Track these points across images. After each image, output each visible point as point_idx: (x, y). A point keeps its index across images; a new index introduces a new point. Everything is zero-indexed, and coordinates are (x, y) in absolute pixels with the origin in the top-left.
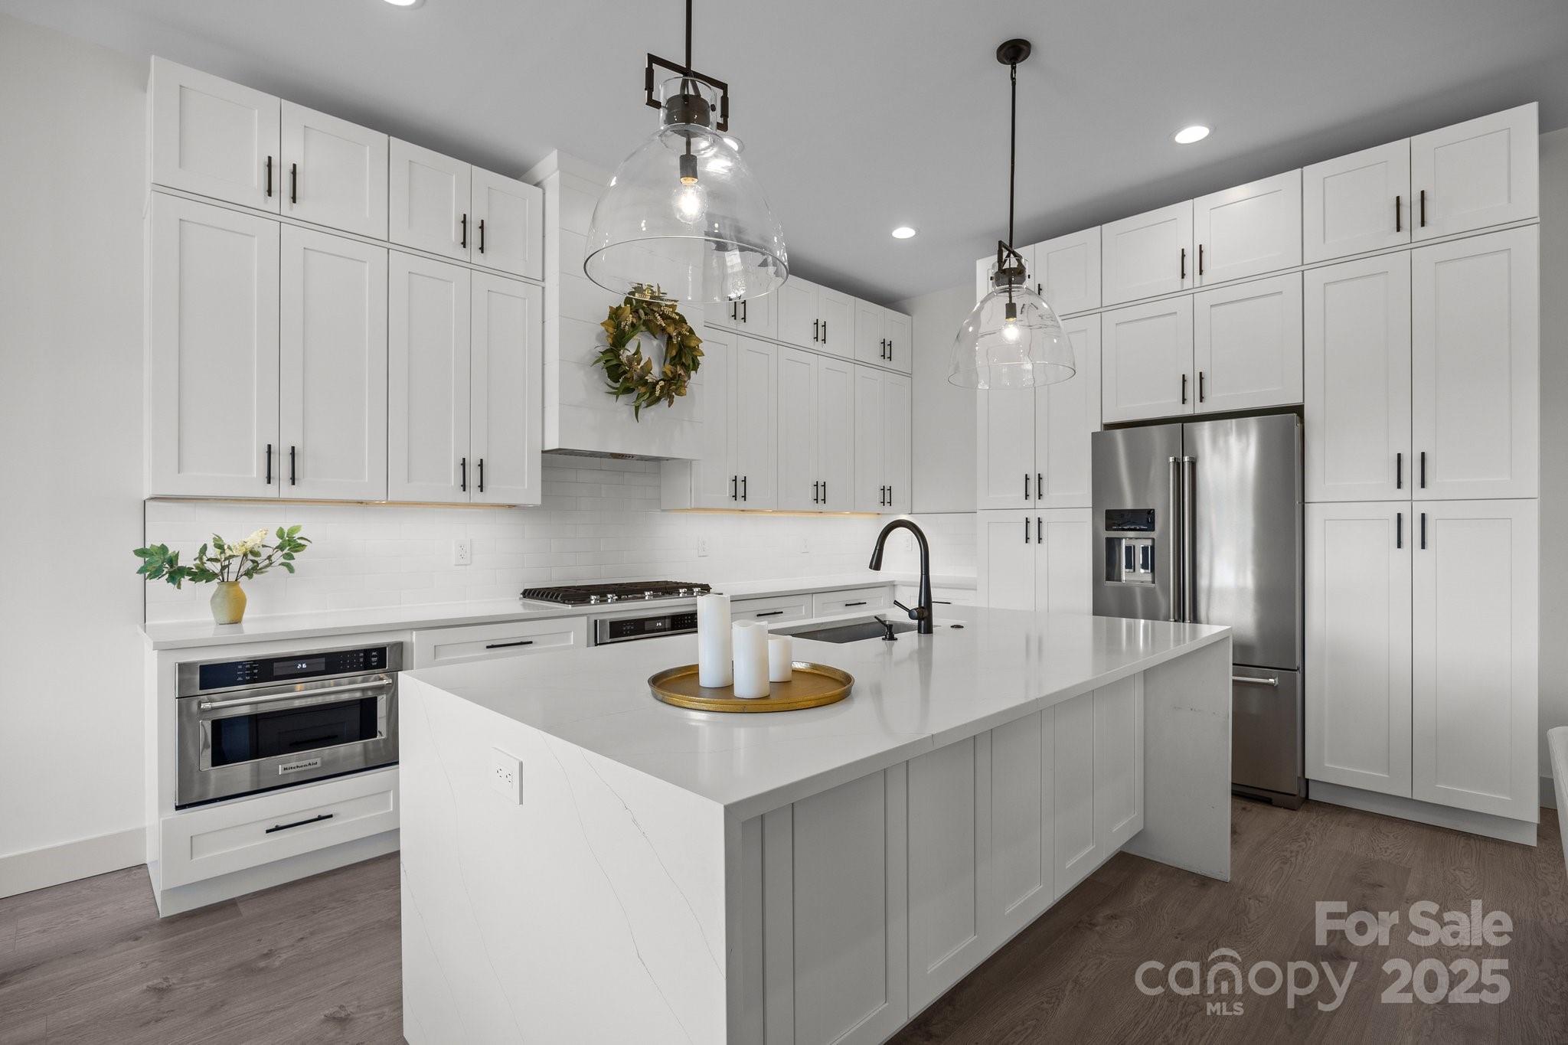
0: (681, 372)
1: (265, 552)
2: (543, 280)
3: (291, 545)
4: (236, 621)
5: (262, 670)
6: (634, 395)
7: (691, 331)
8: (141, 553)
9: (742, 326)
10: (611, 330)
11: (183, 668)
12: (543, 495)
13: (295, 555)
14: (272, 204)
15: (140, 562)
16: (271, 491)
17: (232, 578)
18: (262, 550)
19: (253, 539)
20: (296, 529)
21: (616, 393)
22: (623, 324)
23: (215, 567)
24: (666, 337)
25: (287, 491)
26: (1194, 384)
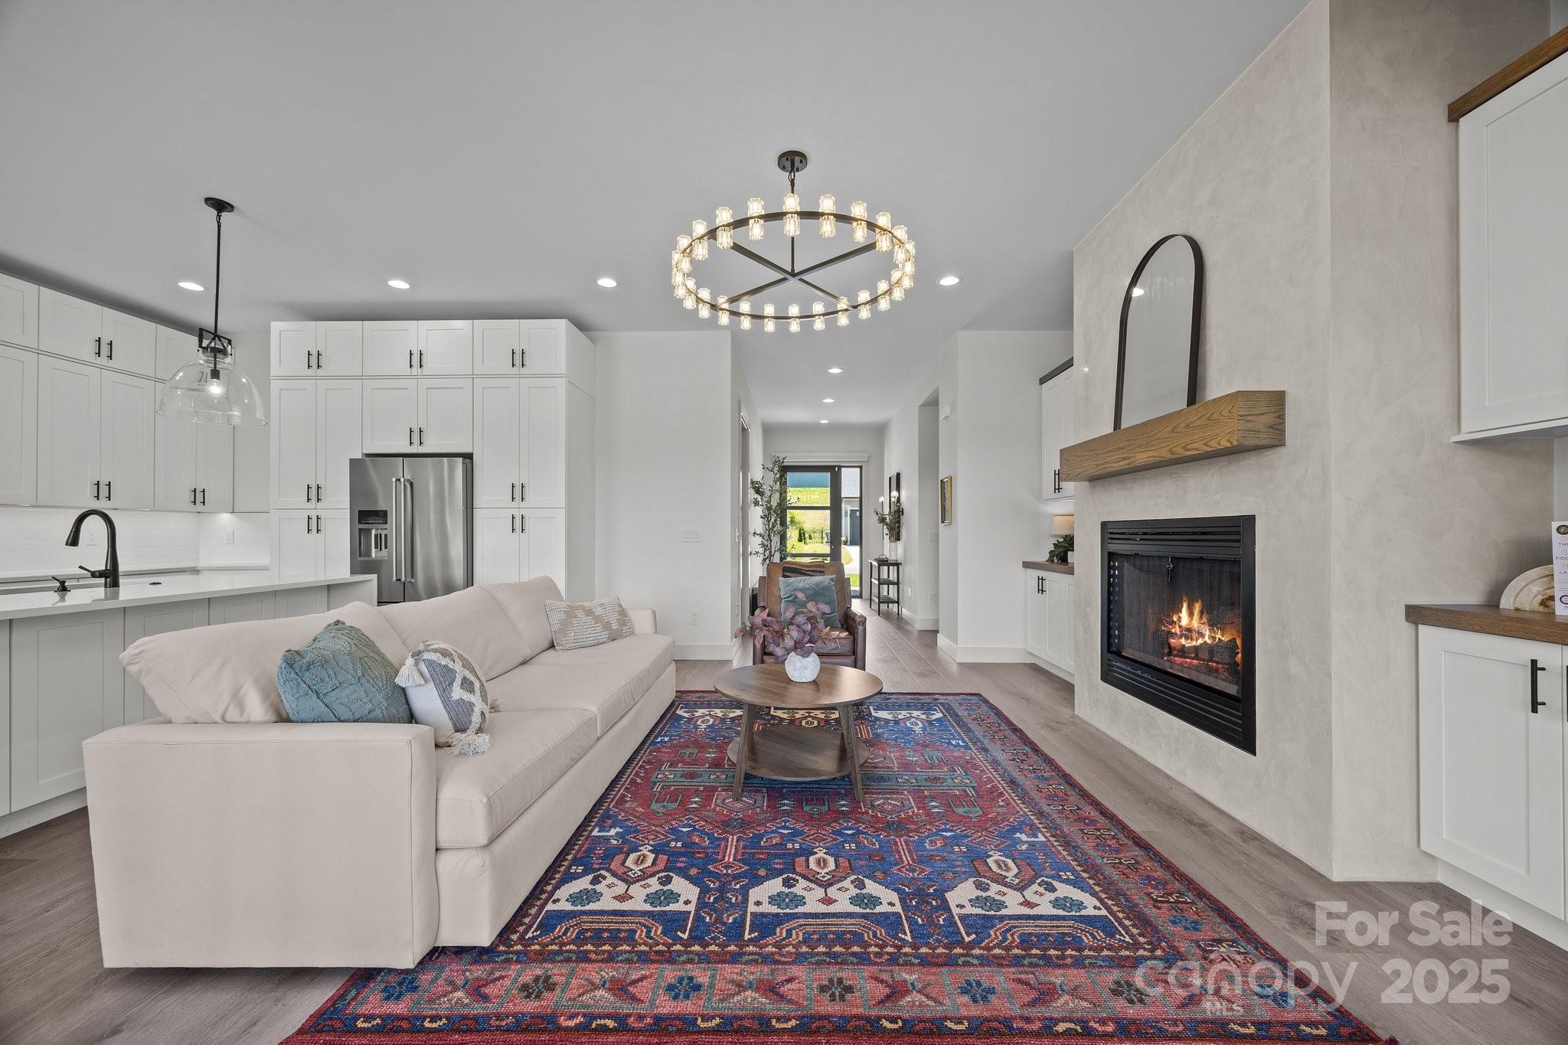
26: (417, 434)
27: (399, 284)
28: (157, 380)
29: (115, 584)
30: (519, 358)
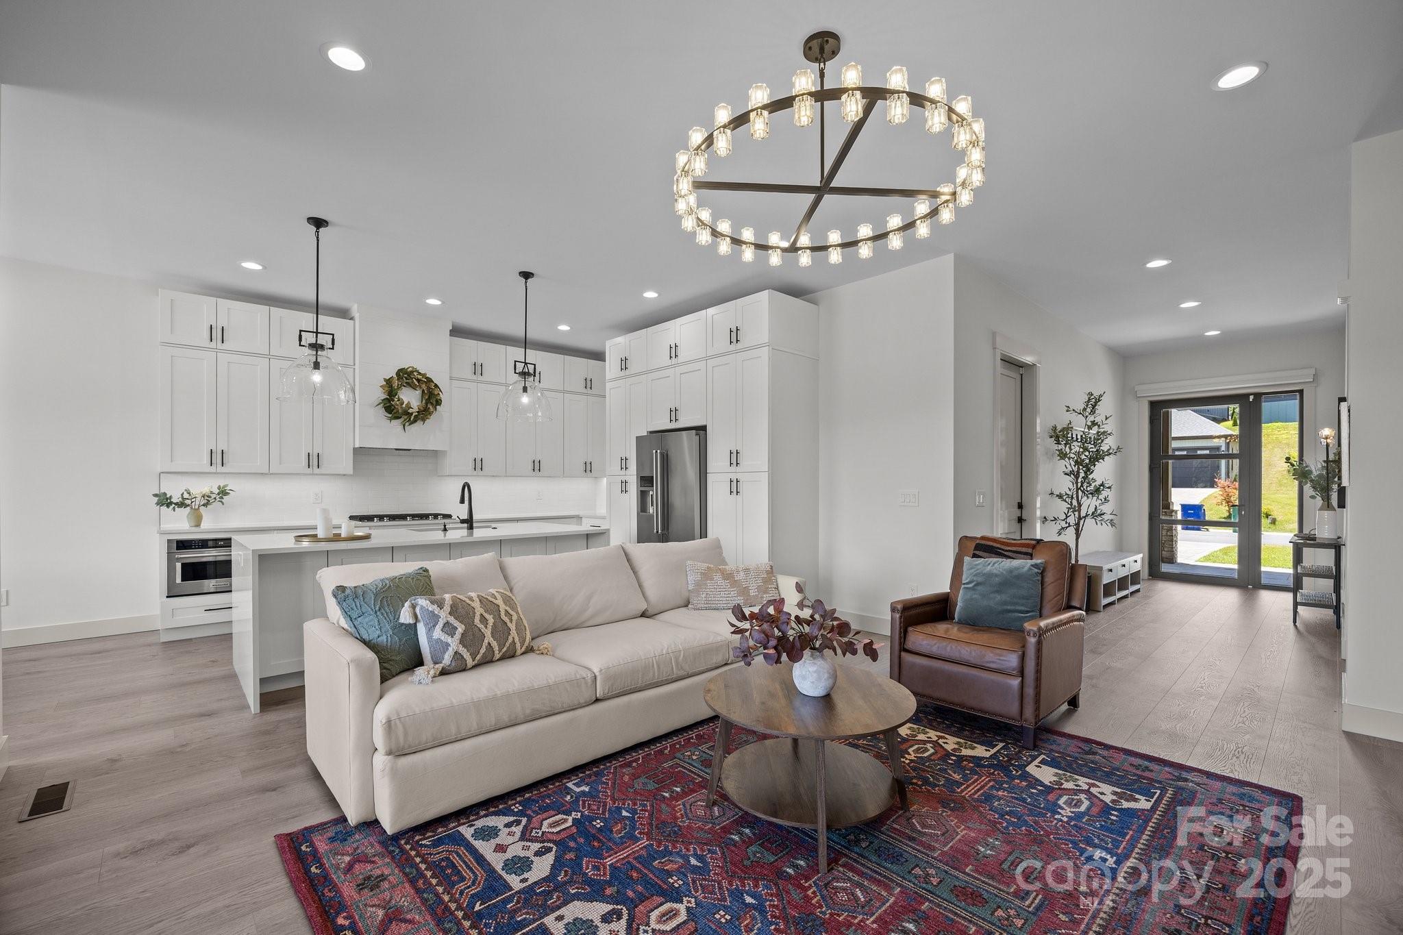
0: (431, 407)
1: (213, 496)
2: (355, 364)
3: (223, 492)
4: (198, 525)
5: (203, 544)
6: (402, 420)
7: (436, 386)
8: (155, 495)
9: (480, 378)
10: (387, 389)
11: (169, 541)
12: (354, 468)
13: (224, 497)
14: (213, 345)
15: (156, 499)
16: (213, 469)
17: (197, 507)
18: (211, 495)
19: (206, 490)
20: (227, 486)
21: (391, 419)
22: (394, 385)
23: (188, 502)
24: (421, 390)
25: (220, 469)
26: (674, 413)
27: (650, 295)
28: (564, 392)
29: (471, 528)
30: (735, 335)
